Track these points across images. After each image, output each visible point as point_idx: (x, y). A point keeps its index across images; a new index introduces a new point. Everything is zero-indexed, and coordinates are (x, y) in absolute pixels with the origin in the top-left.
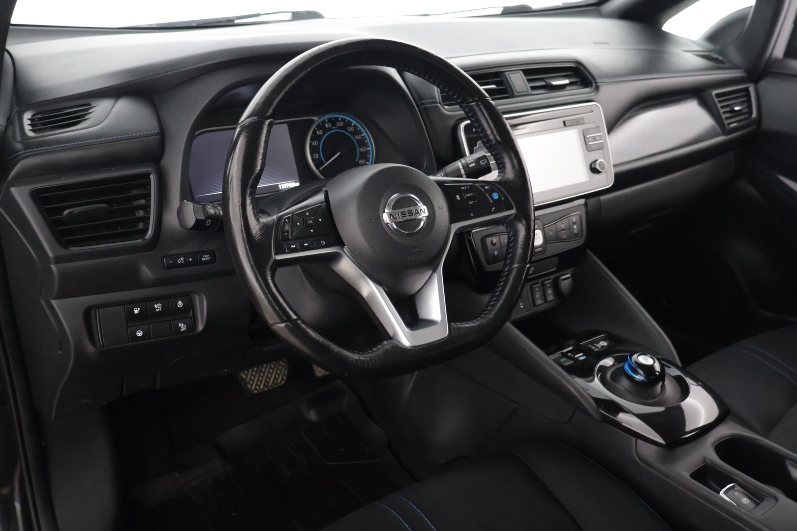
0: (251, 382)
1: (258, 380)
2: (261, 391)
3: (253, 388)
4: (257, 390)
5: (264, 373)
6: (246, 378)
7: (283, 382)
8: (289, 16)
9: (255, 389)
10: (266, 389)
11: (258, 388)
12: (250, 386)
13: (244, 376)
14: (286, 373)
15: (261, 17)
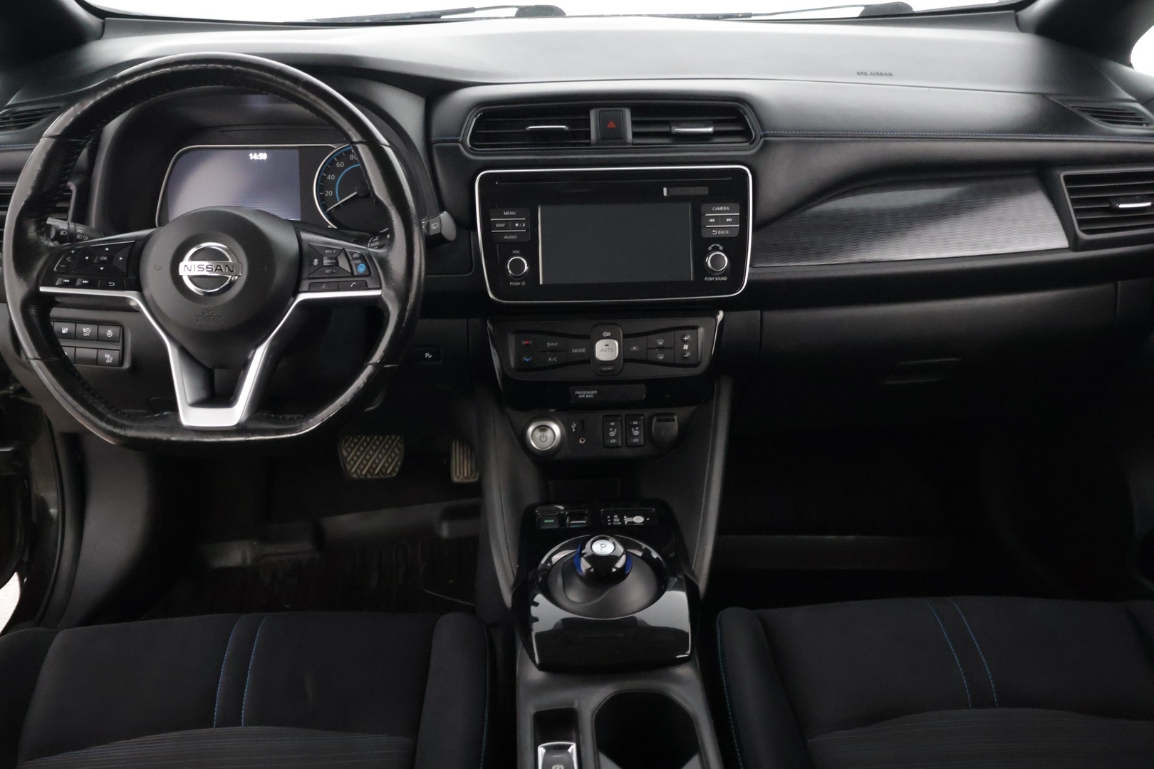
0: (352, 463)
1: (361, 463)
2: (361, 477)
3: (353, 471)
4: (357, 474)
5: (371, 457)
6: (348, 457)
7: (394, 475)
8: (513, 12)
9: (356, 471)
10: (369, 476)
11: (359, 472)
12: (349, 467)
13: (345, 454)
14: (399, 463)
15: (477, 12)
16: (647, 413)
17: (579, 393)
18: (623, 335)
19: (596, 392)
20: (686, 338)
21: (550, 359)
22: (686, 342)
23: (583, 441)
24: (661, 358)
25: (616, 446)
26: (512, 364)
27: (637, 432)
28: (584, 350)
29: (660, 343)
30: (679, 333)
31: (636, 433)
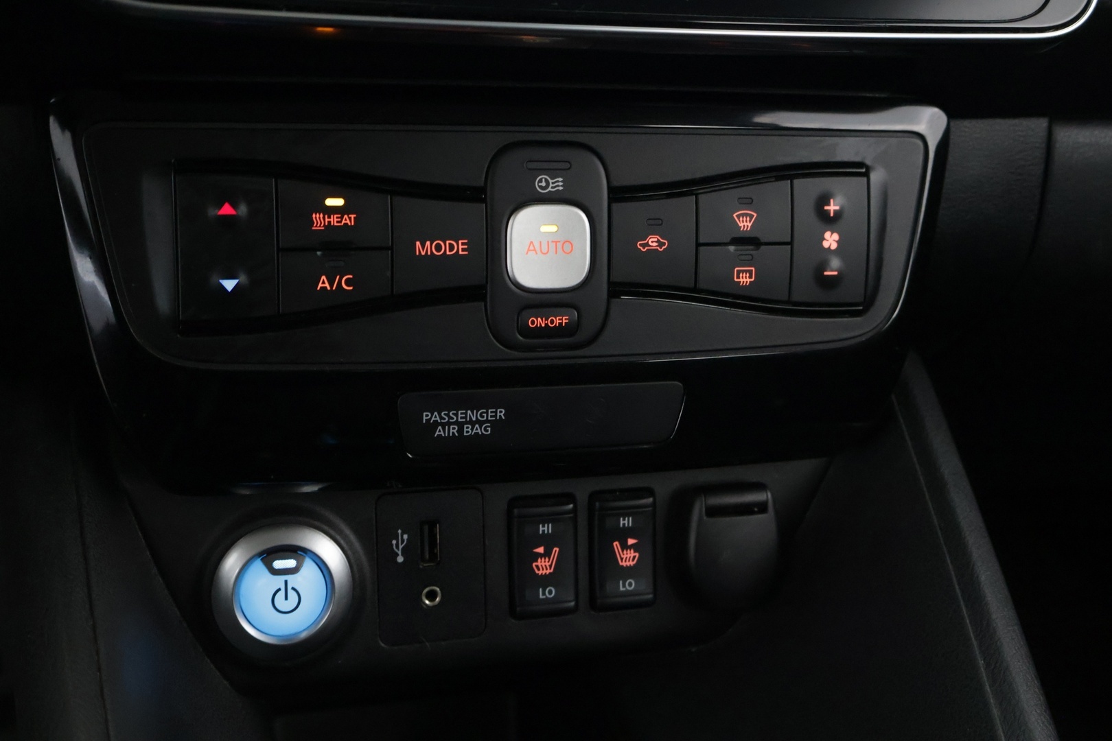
16: (665, 484)
17: (436, 417)
18: (610, 189)
19: (501, 413)
20: (832, 208)
21: (323, 282)
22: (830, 221)
23: (431, 596)
24: (745, 280)
25: (554, 612)
26: (163, 300)
27: (631, 554)
28: (460, 247)
29: (745, 224)
30: (808, 188)
31: (628, 558)
